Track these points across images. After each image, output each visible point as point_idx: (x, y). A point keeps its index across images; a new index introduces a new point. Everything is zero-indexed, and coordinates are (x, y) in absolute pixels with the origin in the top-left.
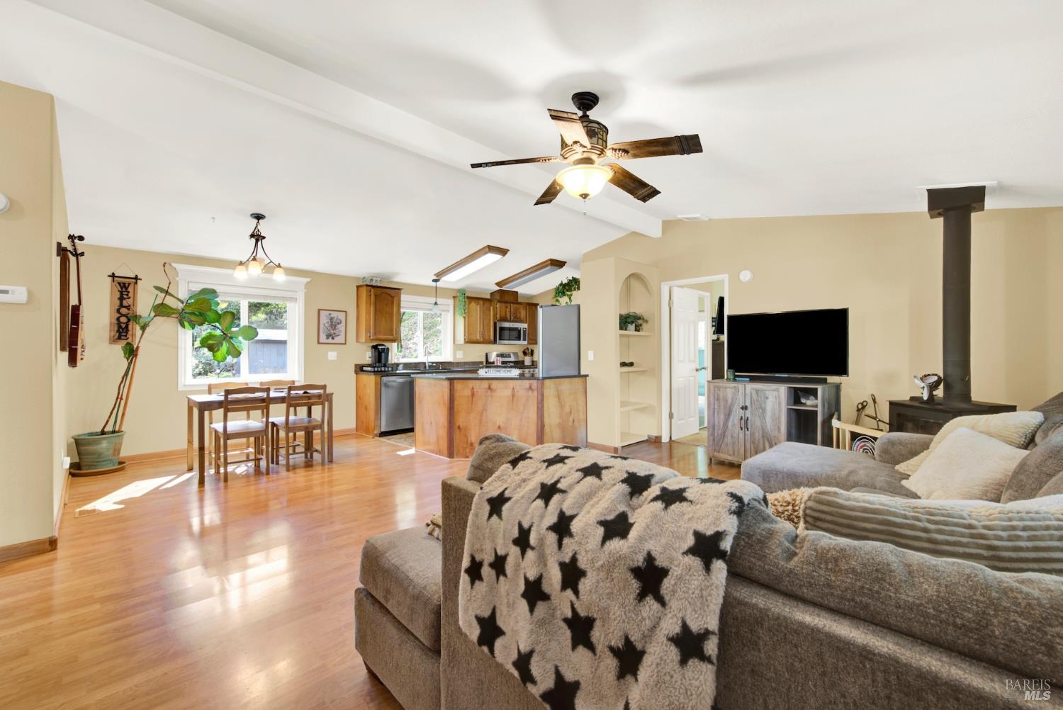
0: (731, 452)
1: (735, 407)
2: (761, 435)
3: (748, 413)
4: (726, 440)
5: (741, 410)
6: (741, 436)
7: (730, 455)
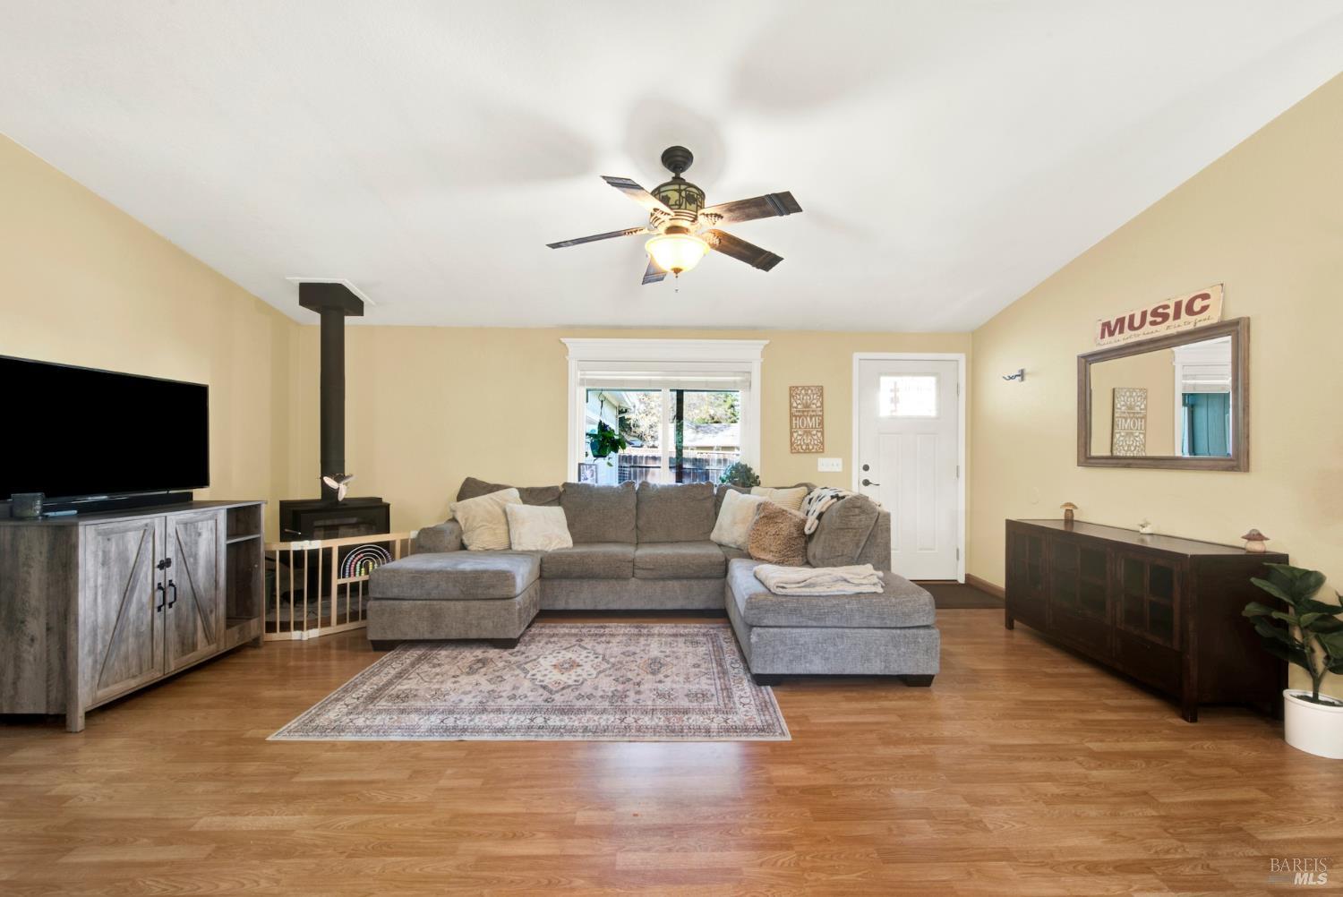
0: (134, 670)
1: (144, 569)
2: (190, 607)
3: (171, 572)
4: (123, 648)
5: (157, 570)
6: (158, 623)
7: (134, 677)
